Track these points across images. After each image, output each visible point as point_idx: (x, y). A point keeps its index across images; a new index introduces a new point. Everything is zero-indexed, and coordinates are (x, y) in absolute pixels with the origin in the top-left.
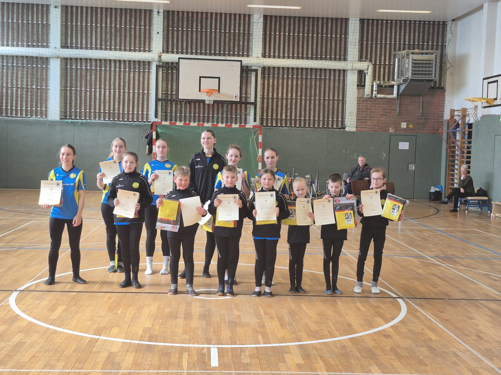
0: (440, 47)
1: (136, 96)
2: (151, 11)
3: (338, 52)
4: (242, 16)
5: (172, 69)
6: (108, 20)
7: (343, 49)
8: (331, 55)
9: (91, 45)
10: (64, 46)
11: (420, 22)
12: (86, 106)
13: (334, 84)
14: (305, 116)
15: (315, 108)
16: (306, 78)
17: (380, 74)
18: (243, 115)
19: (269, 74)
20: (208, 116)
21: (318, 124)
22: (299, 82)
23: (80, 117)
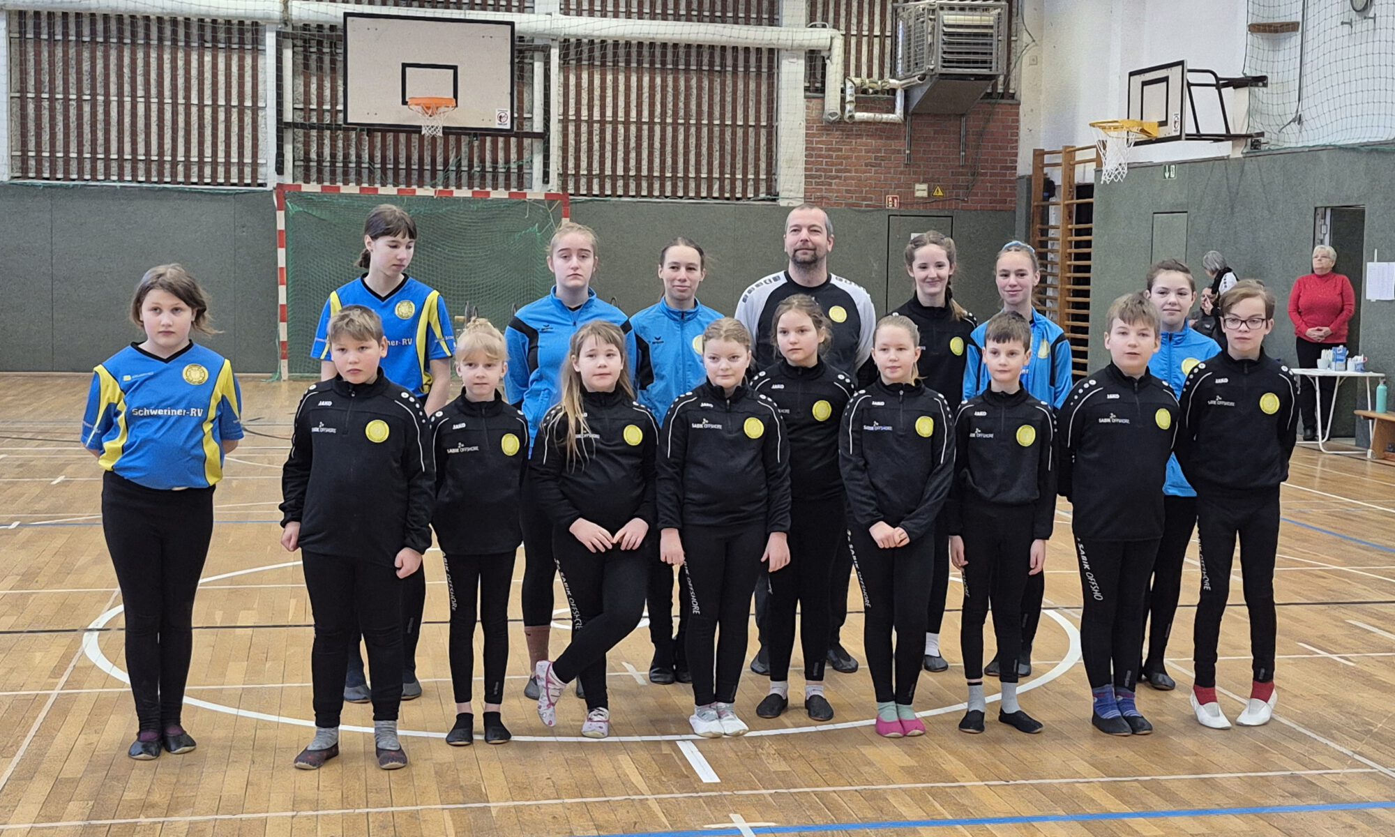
1: (222, 116)
3: (754, 2)
5: (320, 43)
12: (80, 143)
13: (746, 86)
14: (675, 170)
15: (698, 146)
16: (676, 70)
17: (858, 60)
18: (514, 166)
19: (579, 60)
20: (421, 170)
21: (710, 189)
22: (658, 80)
23: (67, 172)
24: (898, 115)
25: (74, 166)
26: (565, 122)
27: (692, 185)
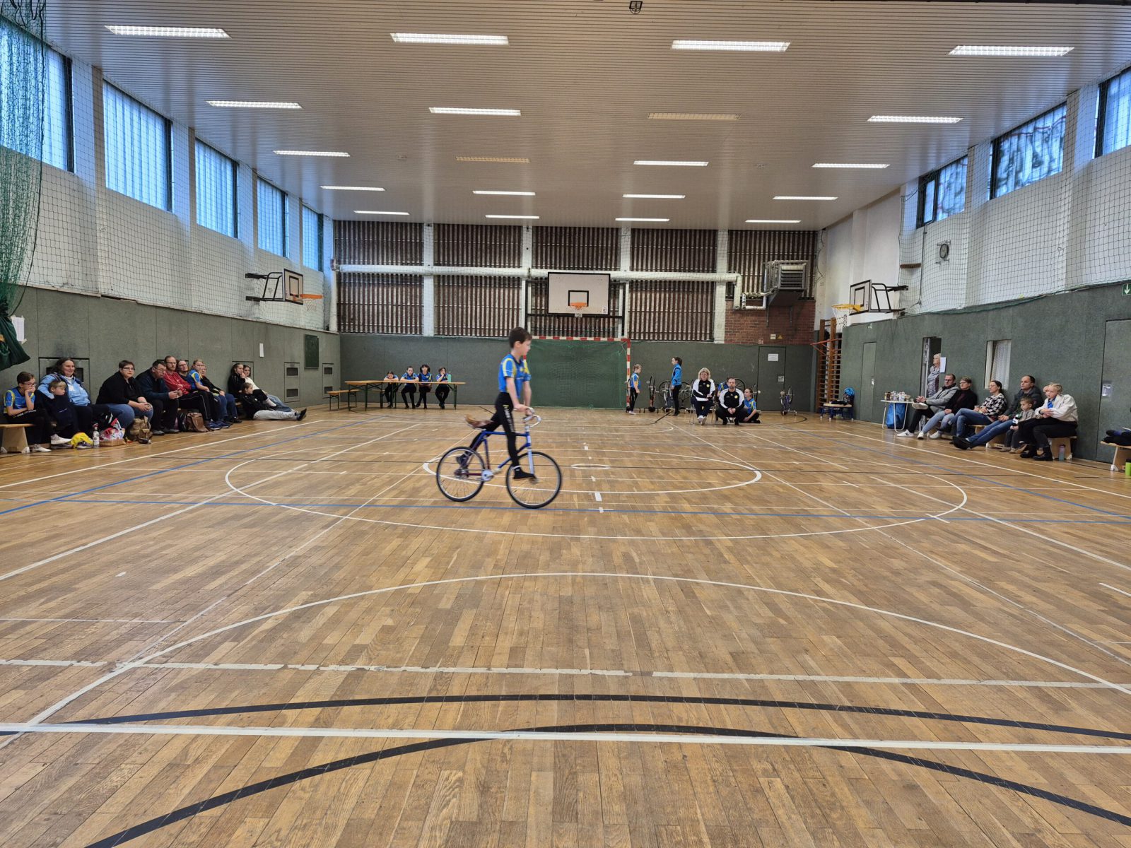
0: (810, 257)
1: (506, 312)
2: (520, 228)
3: (706, 264)
4: (610, 231)
5: (541, 285)
6: (479, 237)
7: (711, 260)
8: (699, 267)
9: (463, 262)
10: (437, 264)
11: (789, 232)
12: (458, 323)
13: (702, 296)
14: (673, 329)
15: (683, 320)
16: (674, 291)
17: (748, 285)
18: (611, 329)
19: (637, 288)
20: (577, 331)
21: (687, 337)
22: (667, 295)
23: (453, 333)
24: (764, 306)
25: (455, 330)
26: (631, 312)
27: (680, 335)
